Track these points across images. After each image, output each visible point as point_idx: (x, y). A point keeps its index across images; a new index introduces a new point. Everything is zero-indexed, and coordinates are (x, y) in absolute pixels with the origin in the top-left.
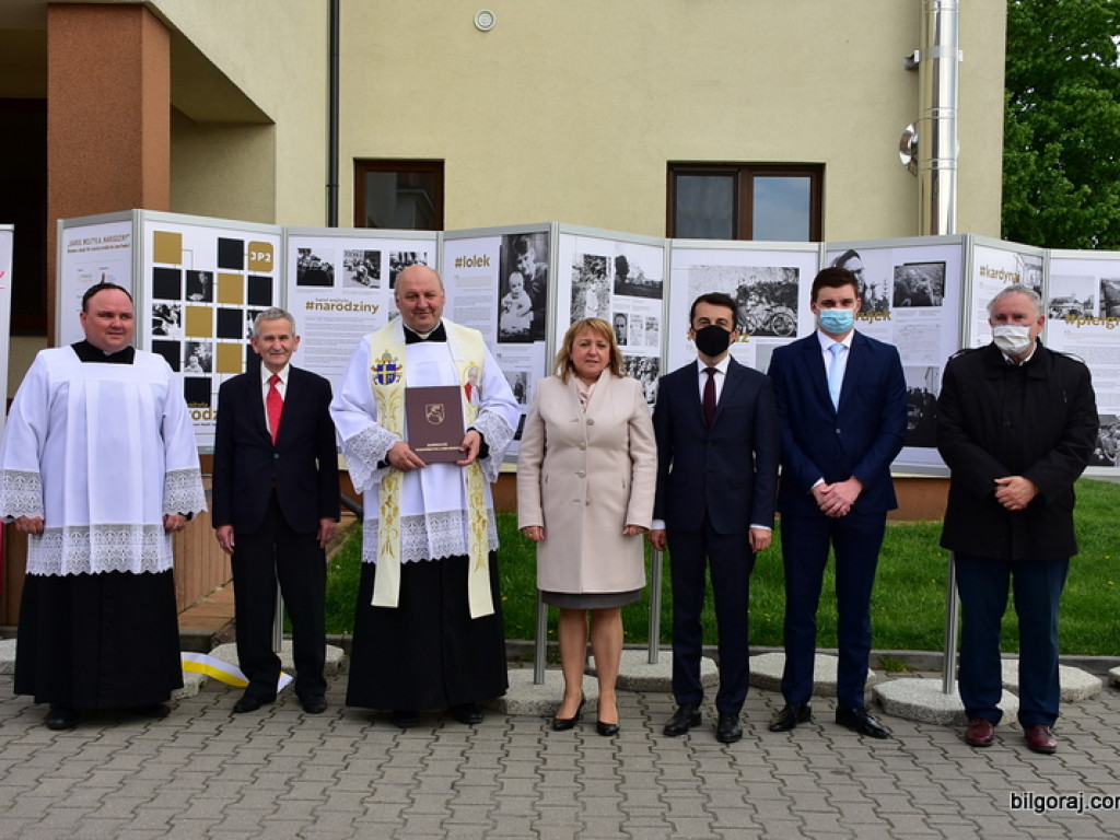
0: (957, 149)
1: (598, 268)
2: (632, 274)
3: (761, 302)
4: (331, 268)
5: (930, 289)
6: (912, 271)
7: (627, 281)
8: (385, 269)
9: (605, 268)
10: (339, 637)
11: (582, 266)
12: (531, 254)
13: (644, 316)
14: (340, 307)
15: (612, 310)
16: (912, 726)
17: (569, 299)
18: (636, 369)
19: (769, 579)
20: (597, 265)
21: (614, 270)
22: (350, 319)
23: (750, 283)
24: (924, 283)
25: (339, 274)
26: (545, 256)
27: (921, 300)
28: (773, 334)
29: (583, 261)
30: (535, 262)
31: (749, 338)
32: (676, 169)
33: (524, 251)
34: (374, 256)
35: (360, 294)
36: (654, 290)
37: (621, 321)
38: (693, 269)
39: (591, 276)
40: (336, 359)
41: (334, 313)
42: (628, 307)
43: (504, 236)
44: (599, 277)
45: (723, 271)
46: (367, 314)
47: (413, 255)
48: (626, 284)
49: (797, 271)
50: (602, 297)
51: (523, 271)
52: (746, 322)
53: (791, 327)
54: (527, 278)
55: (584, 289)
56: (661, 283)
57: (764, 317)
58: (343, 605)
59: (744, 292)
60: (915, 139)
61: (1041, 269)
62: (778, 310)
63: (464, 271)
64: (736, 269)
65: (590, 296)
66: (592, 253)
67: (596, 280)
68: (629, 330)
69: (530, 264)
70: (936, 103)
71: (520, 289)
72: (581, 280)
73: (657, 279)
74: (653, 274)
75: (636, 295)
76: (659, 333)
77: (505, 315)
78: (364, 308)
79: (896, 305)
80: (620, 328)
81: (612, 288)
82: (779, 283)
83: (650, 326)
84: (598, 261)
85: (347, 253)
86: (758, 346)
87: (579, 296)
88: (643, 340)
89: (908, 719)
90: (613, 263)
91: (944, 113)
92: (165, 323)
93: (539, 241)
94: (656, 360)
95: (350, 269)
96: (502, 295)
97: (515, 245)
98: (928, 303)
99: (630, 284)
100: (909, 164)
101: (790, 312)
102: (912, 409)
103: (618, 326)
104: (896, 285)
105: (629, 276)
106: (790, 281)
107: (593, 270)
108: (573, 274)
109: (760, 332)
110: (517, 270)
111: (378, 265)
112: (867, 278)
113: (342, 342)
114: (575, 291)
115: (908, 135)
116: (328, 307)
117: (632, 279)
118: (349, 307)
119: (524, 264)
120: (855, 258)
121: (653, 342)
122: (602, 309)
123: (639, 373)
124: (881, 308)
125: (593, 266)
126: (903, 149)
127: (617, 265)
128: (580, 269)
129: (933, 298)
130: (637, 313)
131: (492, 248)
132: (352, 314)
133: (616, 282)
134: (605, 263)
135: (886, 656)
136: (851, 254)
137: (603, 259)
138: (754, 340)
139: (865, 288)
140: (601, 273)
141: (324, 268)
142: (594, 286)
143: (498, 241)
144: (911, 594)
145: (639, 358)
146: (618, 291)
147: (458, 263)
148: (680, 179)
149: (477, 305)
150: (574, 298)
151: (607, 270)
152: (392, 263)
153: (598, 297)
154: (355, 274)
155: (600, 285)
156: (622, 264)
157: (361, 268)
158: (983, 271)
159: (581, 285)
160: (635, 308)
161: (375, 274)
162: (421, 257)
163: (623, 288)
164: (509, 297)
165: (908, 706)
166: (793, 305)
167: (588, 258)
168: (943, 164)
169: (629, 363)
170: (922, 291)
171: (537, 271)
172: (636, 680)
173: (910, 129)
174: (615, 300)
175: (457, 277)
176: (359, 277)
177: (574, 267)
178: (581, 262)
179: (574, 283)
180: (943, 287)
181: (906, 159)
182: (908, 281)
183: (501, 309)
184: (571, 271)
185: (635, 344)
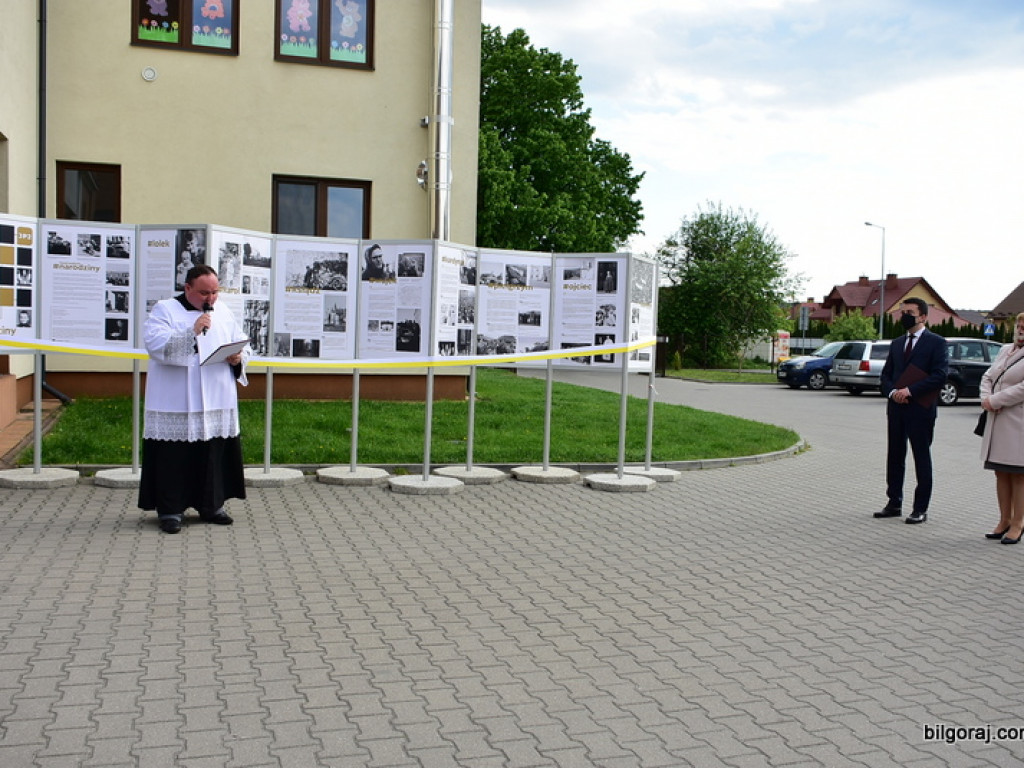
0: (451, 178)
1: (234, 250)
2: (253, 254)
3: (326, 271)
4: (69, 244)
5: (416, 268)
6: (408, 258)
7: (250, 258)
8: (104, 246)
9: (238, 250)
10: (74, 465)
12: (195, 241)
13: (260, 277)
14: (75, 268)
15: (242, 274)
16: (405, 496)
18: (256, 307)
19: (334, 432)
20: (233, 248)
21: (243, 251)
22: (81, 275)
23: (321, 261)
24: (413, 265)
25: (74, 248)
26: (204, 242)
27: (412, 273)
28: (332, 289)
30: (198, 245)
31: (321, 291)
32: (279, 180)
33: (191, 239)
34: (97, 238)
35: (89, 260)
36: (267, 263)
37: (247, 280)
38: (289, 251)
39: (230, 255)
40: (73, 299)
41: (71, 271)
42: (251, 272)
43: (179, 230)
44: (234, 255)
45: (305, 253)
46: (93, 272)
47: (121, 238)
48: (250, 260)
49: (347, 255)
50: (236, 266)
51: (190, 251)
52: (318, 282)
53: (344, 286)
54: (193, 255)
55: (226, 261)
56: (270, 260)
57: (328, 280)
58: (75, 448)
59: (317, 266)
60: (426, 169)
61: (476, 258)
62: (337, 276)
63: (153, 249)
64: (312, 252)
65: (229, 265)
66: (231, 242)
67: (233, 257)
68: (252, 286)
69: (194, 246)
70: (438, 149)
71: (189, 261)
72: (224, 257)
73: (268, 256)
74: (265, 254)
75: (256, 265)
76: (269, 288)
77: (179, 275)
78: (91, 268)
79: (400, 275)
80: (247, 284)
81: (242, 262)
82: (337, 262)
83: (264, 283)
84: (234, 246)
85: (80, 236)
86: (326, 297)
87: (223, 266)
88: (259, 291)
89: (404, 493)
90: (243, 247)
91: (443, 155)
93: (200, 234)
94: (267, 303)
95: (81, 245)
96: (177, 263)
97: (185, 236)
98: (415, 275)
99: (252, 259)
100: (422, 184)
101: (343, 277)
102: (407, 331)
104: (400, 265)
105: (252, 254)
106: (344, 260)
107: (231, 251)
108: (220, 253)
109: (326, 288)
110: (187, 250)
111: (99, 243)
112: (384, 260)
113: (76, 288)
114: (221, 263)
115: (422, 166)
116: (68, 268)
117: (254, 257)
118: (81, 267)
119: (191, 246)
120: (378, 250)
121: (265, 292)
122: (236, 273)
124: (392, 277)
125: (231, 249)
126: (419, 175)
127: (245, 249)
128: (224, 250)
129: (418, 273)
130: (256, 276)
131: (172, 237)
132: (83, 272)
133: (244, 258)
134: (238, 247)
135: (397, 467)
136: (376, 247)
137: (237, 245)
138: (323, 293)
139: (383, 265)
140: (236, 253)
141: (65, 244)
142: (231, 260)
143: (175, 233)
144: (416, 438)
145: (257, 302)
146: (245, 263)
147: (150, 244)
148: (280, 185)
149: (162, 269)
150: (220, 267)
152: (108, 242)
153: (234, 266)
154: (84, 248)
155: (235, 260)
156: (247, 248)
157: (89, 245)
158: (444, 259)
159: (224, 260)
160: (255, 273)
161: (97, 248)
162: (126, 239)
163: (248, 261)
164: (181, 265)
165: (404, 487)
166: (345, 273)
167: (228, 244)
168: (443, 186)
169: (251, 304)
170: (413, 268)
171: (199, 251)
172: (257, 481)
173: (424, 162)
174: (244, 268)
175: (149, 252)
176: (87, 250)
177: (220, 249)
178: (224, 247)
179: (220, 258)
180: (423, 267)
181: (421, 181)
182: (406, 262)
183: (177, 272)
184: (218, 251)
185: (255, 293)
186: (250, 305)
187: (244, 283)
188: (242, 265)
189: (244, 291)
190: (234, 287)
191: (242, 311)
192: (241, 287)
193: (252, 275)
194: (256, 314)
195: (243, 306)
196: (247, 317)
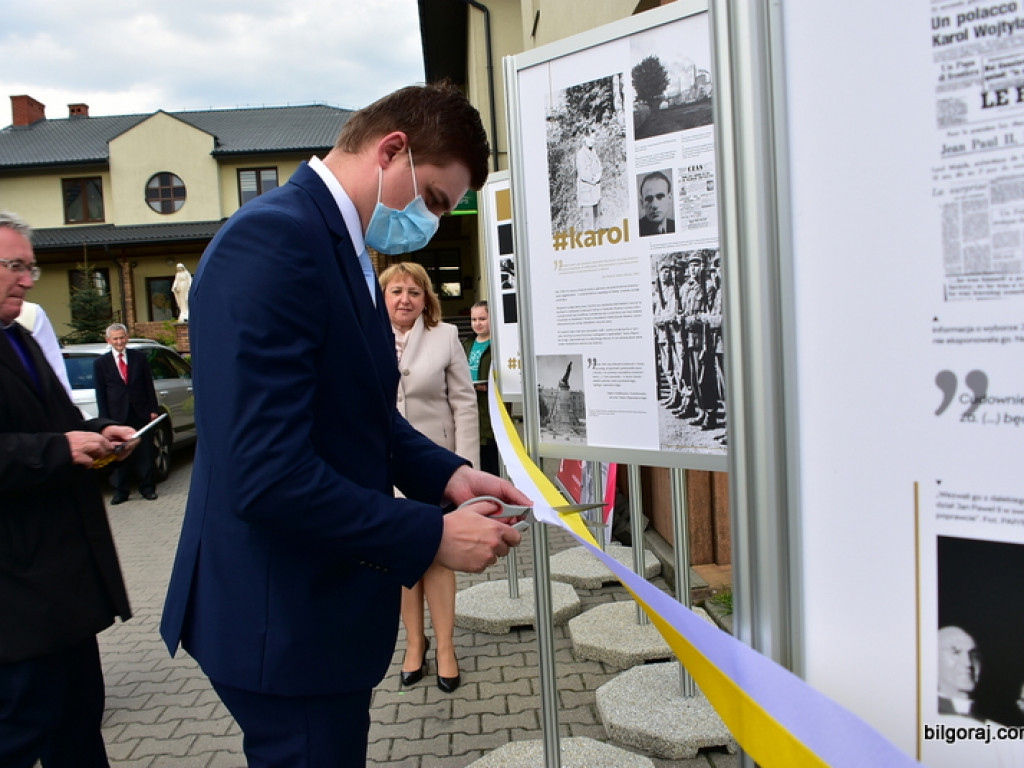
1: (597, 101)
2: (677, 87)
7: (664, 105)
9: (611, 98)
11: (565, 110)
15: (632, 171)
17: (547, 175)
18: (702, 278)
20: (592, 98)
21: (631, 93)
29: (564, 103)
37: (658, 186)
39: (584, 122)
42: (671, 155)
44: (599, 120)
48: (664, 110)
50: (611, 155)
55: (572, 150)
65: (585, 161)
66: (580, 82)
67: (594, 126)
72: (564, 137)
80: (656, 202)
81: (630, 131)
84: (596, 89)
87: (563, 166)
90: (628, 80)
92: (510, 276)
99: (673, 107)
103: (650, 199)
105: (666, 93)
107: (586, 111)
108: (549, 132)
114: (555, 158)
117: (679, 96)
122: (611, 177)
123: (710, 283)
125: (585, 103)
127: (637, 83)
128: (561, 117)
130: (696, 162)
133: (637, 116)
134: (611, 89)
137: (606, 83)
140: (608, 106)
142: (590, 140)
150: (553, 171)
151: (617, 98)
153: (601, 156)
155: (603, 132)
156: (650, 77)
159: (565, 146)
160: (688, 152)
163: (656, 120)
167: (573, 93)
169: (685, 266)
174: (644, 148)
177: (549, 119)
178: (561, 105)
179: (551, 145)
184: (545, 126)
185: (692, 226)
186: (675, 272)
187: (647, 200)
188: (630, 143)
189: (648, 227)
190: (605, 222)
191: (648, 295)
192: (633, 215)
193: (676, 165)
194: (706, 302)
195: (645, 277)
196: (668, 314)
